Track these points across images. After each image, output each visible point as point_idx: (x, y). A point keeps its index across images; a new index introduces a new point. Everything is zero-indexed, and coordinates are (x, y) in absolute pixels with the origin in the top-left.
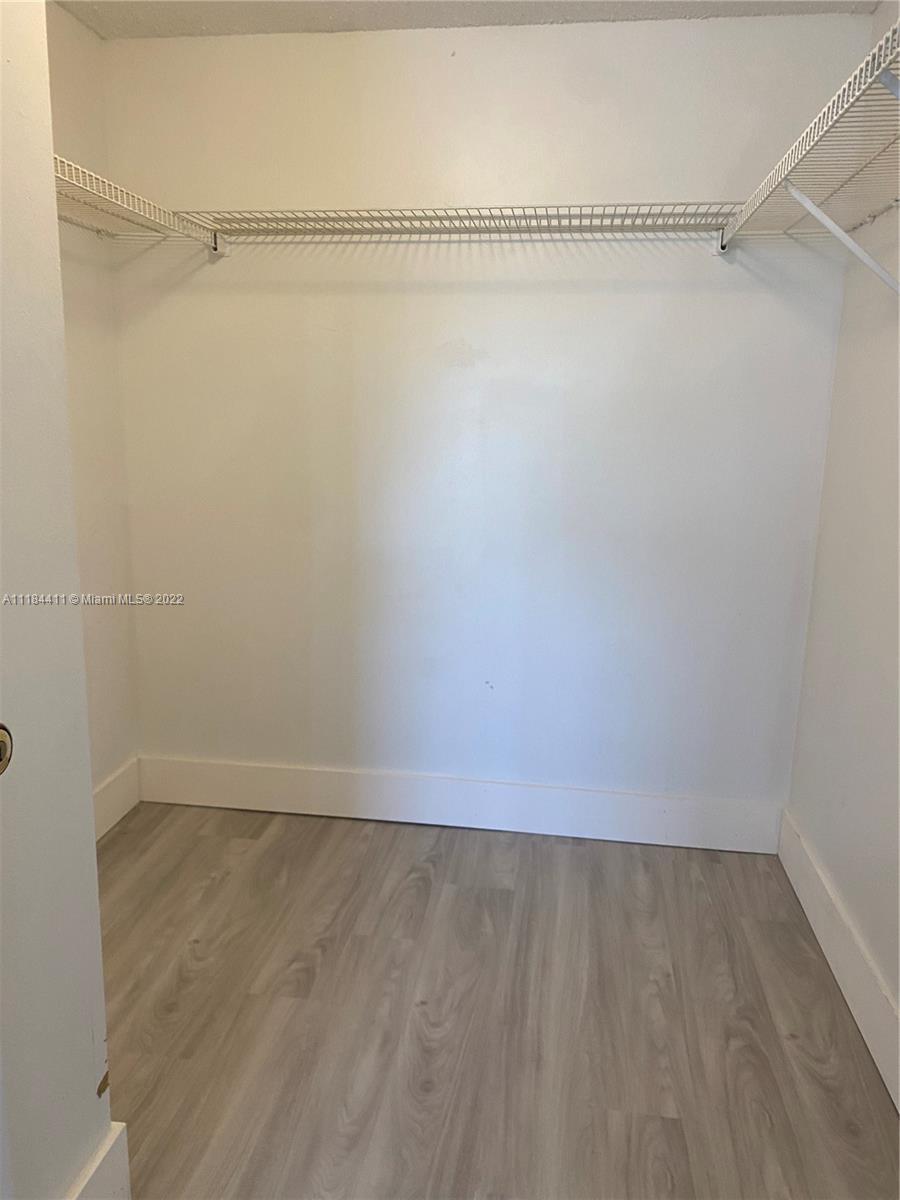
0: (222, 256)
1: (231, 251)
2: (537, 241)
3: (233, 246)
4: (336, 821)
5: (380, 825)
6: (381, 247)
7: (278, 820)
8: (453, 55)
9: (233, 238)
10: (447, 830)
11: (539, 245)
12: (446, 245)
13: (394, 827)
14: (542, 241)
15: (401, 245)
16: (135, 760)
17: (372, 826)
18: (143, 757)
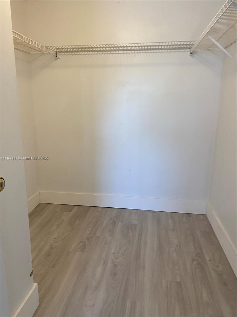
0: (58, 58)
1: (60, 57)
5: (103, 208)
6: (100, 55)
7: (76, 207)
9: (61, 53)
11: (142, 54)
15: (103, 55)
16: (38, 192)
17: (100, 208)
18: (41, 191)
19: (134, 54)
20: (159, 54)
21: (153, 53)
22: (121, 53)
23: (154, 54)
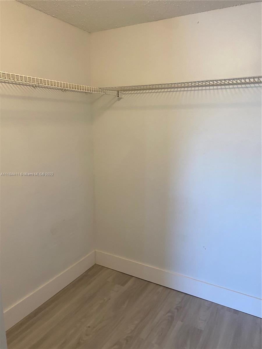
0: (121, 98)
1: (124, 96)
2: (227, 88)
3: (125, 95)
4: (151, 283)
5: (165, 288)
6: (171, 93)
7: (133, 278)
8: (198, 23)
9: (125, 92)
10: (187, 295)
11: (228, 90)
12: (193, 91)
13: (169, 289)
14: (230, 88)
15: (181, 92)
16: (94, 251)
17: (162, 288)
18: (97, 251)
19: (216, 90)
20: (255, 89)
21: (244, 89)
22: (198, 90)
23: (246, 89)
